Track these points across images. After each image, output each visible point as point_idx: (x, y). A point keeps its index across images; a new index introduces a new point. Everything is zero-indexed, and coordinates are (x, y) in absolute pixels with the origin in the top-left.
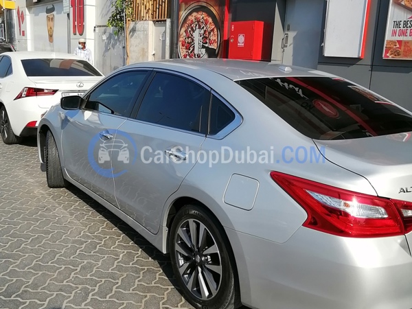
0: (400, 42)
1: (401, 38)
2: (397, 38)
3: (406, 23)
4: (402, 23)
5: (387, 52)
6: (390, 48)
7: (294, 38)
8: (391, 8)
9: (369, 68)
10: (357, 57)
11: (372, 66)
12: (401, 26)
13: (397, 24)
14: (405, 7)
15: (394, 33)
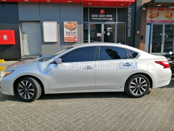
0: (69, 37)
1: (69, 36)
2: (68, 36)
3: (69, 32)
4: (68, 32)
5: (65, 40)
6: (66, 39)
7: (27, 37)
8: (65, 29)
9: (60, 45)
10: (56, 41)
11: (61, 44)
12: (68, 33)
13: (67, 33)
14: (68, 28)
15: (67, 35)
